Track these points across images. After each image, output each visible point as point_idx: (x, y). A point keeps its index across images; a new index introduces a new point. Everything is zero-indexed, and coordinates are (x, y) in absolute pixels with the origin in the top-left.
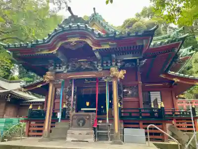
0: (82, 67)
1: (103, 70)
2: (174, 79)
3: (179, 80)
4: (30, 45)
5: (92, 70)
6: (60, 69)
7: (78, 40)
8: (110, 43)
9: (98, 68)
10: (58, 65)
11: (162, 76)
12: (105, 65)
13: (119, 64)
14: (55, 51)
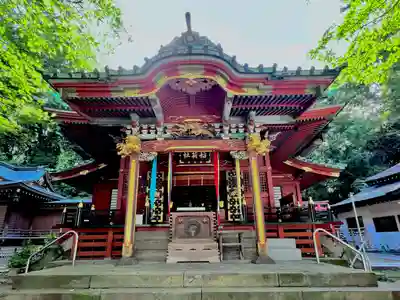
0: (193, 132)
3: (311, 170)
6: (149, 133)
7: (200, 76)
8: (261, 85)
9: (223, 135)
10: (145, 127)
11: (288, 163)
12: (234, 131)
13: (258, 130)
14: (154, 92)
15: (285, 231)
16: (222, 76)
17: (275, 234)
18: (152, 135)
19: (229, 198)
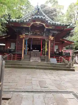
0: (37, 34)
1: (46, 36)
2: (65, 41)
3: (66, 42)
4: (20, 22)
5: (40, 35)
6: (27, 33)
7: (40, 23)
8: (53, 27)
10: (26, 31)
11: (61, 39)
12: (46, 34)
13: (52, 34)
15: (55, 57)
16: (44, 23)
17: (53, 57)
18: (28, 34)
19: (44, 48)
